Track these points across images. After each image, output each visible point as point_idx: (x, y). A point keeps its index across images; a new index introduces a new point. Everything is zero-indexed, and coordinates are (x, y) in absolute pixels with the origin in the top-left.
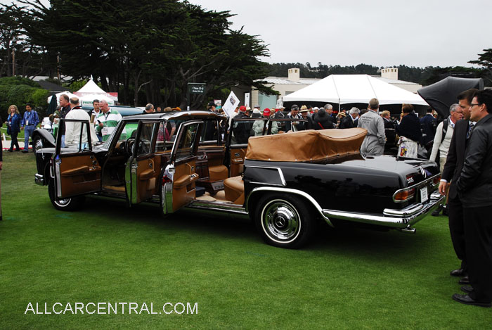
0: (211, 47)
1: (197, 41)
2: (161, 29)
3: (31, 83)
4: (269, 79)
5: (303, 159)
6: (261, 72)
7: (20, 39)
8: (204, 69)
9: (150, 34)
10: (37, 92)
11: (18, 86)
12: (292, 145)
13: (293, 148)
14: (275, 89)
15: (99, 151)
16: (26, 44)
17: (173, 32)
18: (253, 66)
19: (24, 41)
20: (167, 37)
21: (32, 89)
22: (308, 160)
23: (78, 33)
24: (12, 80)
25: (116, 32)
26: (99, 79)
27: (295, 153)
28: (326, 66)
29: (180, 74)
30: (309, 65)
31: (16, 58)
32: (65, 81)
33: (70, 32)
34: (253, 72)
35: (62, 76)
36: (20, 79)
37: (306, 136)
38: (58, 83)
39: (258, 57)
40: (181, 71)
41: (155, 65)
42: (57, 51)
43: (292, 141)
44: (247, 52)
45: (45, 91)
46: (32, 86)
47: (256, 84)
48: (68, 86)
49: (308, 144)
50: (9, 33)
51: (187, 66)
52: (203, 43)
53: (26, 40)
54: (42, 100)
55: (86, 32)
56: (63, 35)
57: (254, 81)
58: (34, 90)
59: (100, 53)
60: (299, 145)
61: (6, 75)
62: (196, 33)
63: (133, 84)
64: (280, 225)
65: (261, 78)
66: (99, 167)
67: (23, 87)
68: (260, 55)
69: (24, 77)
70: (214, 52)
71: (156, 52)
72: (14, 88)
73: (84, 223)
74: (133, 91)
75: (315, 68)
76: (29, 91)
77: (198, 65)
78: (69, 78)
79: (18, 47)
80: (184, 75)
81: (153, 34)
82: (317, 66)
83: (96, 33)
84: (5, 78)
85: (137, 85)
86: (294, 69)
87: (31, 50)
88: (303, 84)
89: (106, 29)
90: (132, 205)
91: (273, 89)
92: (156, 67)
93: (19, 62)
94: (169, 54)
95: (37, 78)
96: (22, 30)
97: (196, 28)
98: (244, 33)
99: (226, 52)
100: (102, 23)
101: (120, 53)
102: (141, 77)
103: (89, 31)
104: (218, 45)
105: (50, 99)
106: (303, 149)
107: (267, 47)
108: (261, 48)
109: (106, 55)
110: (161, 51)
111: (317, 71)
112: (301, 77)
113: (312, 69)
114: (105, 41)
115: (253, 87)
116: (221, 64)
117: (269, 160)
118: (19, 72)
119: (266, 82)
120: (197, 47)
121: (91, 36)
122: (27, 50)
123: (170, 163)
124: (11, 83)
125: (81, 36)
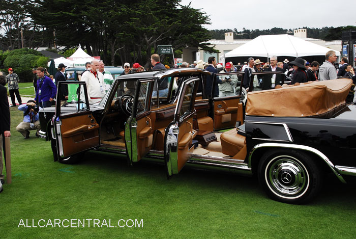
0: (167, 19)
1: (157, 15)
2: (129, 7)
3: (36, 53)
4: (211, 42)
5: (310, 113)
6: (206, 36)
7: (26, 21)
8: (163, 36)
9: (121, 11)
10: (40, 59)
11: (26, 55)
12: (296, 100)
13: (298, 103)
14: (215, 48)
15: (96, 109)
16: (30, 24)
17: (139, 9)
18: (200, 32)
19: (29, 22)
20: (135, 13)
21: (36, 57)
22: (314, 114)
23: (68, 13)
24: (21, 51)
25: (96, 11)
26: (85, 47)
27: (300, 108)
28: (248, 31)
29: (145, 41)
30: (236, 30)
31: (24, 35)
32: (60, 50)
33: (61, 13)
34: (200, 36)
35: (58, 47)
36: (27, 50)
37: (312, 90)
38: (55, 51)
39: (202, 25)
40: (146, 38)
41: (126, 34)
42: (53, 28)
43: (296, 96)
44: (194, 22)
45: (46, 58)
46: (36, 55)
47: (202, 46)
48: (63, 53)
49: (314, 98)
50: (18, 17)
51: (150, 34)
52: (161, 16)
53: (31, 21)
54: (44, 65)
55: (73, 12)
56: (57, 16)
57: (200, 43)
58: (38, 58)
59: (84, 27)
60: (305, 100)
61: (17, 48)
62: (156, 9)
63: (110, 50)
64: (287, 181)
65: (206, 41)
66: (97, 125)
67: (30, 56)
68: (203, 23)
69: (30, 48)
70: (170, 23)
71: (127, 25)
72: (23, 56)
73: (85, 177)
74: (110, 55)
75: (240, 33)
76: (34, 59)
77: (158, 33)
78: (63, 48)
79: (25, 27)
80: (148, 41)
81: (124, 11)
82: (242, 31)
83: (81, 13)
84: (16, 49)
85: (113, 50)
86: (229, 33)
87: (34, 29)
88: (237, 44)
89: (88, 9)
90: (133, 163)
91: (215, 49)
92: (127, 36)
93: (26, 38)
94: (137, 26)
95: (40, 49)
96: (27, 14)
97: (156, 5)
98: (191, 8)
99: (179, 22)
100: (86, 5)
101: (100, 27)
102: (115, 45)
103: (75, 12)
104: (172, 17)
105: (49, 64)
106: (309, 103)
107: (209, 17)
108: (205, 18)
109: (89, 29)
110: (131, 24)
111: (242, 34)
112: (234, 39)
113: (239, 33)
114: (88, 18)
115: (199, 48)
116: (175, 32)
117: (273, 115)
118: (27, 45)
119: (209, 44)
120: (157, 19)
121: (77, 15)
122: (31, 29)
123: (173, 124)
124: (21, 54)
125: (70, 15)
